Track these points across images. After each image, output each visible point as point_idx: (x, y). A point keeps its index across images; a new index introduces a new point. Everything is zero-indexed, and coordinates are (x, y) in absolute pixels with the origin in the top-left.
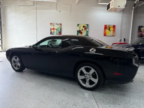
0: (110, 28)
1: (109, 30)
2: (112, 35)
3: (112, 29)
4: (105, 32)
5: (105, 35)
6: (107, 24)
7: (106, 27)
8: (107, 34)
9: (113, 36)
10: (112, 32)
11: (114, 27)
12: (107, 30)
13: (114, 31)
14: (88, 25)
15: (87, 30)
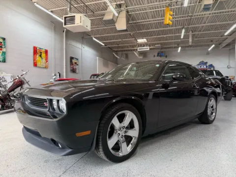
0: (41, 53)
1: (40, 56)
2: (44, 66)
3: (43, 55)
4: (34, 60)
5: (35, 65)
6: (38, 46)
7: (35, 51)
8: (39, 64)
9: (46, 67)
10: (44, 60)
11: (46, 52)
12: (38, 56)
13: (47, 59)
14: (4, 39)
15: (4, 50)
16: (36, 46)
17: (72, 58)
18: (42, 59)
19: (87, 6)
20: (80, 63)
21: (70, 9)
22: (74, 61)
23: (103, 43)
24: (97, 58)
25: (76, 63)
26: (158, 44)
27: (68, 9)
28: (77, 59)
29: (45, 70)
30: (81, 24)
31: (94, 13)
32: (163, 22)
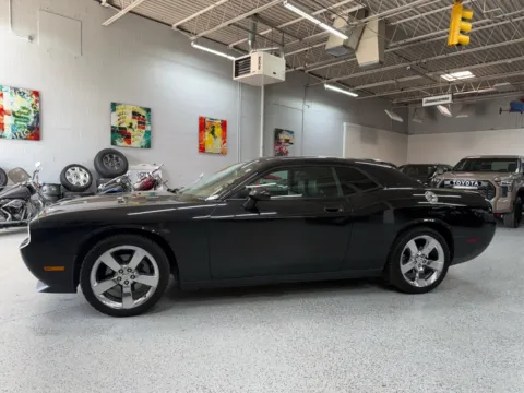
0: (213, 127)
1: (212, 133)
2: (220, 151)
3: (218, 131)
4: (200, 141)
5: (202, 149)
6: (208, 115)
7: (203, 125)
8: (208, 148)
9: (223, 153)
10: (219, 140)
11: (224, 125)
12: (207, 133)
13: (224, 137)
14: (148, 110)
15: (148, 128)
16: (204, 115)
17: (278, 132)
18: (215, 137)
19: (281, 31)
20: (297, 140)
21: (254, 40)
22: (283, 137)
23: (354, 92)
24: (345, 124)
25: (287, 141)
26: (501, 81)
27: (250, 42)
28: (292, 133)
29: (222, 158)
30: (261, 72)
31: (301, 40)
32: (446, 40)
